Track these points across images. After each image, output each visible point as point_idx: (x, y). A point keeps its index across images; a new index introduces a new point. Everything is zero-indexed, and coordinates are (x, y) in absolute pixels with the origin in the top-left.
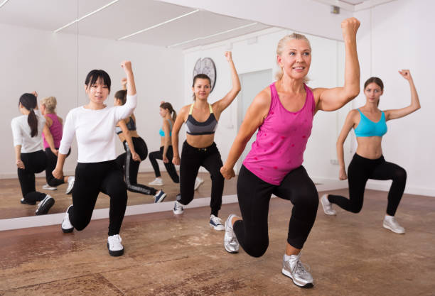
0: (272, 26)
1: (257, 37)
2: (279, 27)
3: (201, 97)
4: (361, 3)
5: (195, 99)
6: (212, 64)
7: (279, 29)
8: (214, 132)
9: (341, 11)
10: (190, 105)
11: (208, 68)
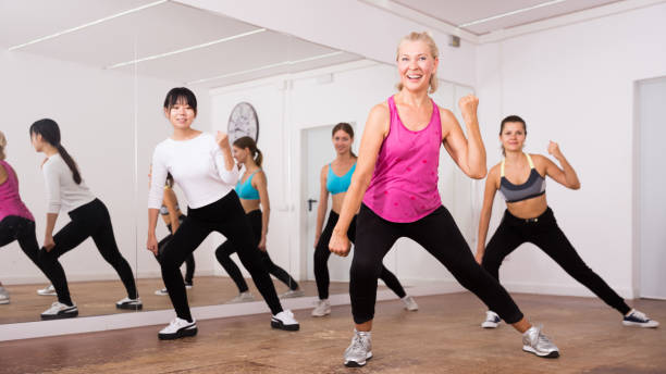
0: (364, 58)
1: (332, 75)
2: (374, 60)
3: (512, 147)
4: (488, 33)
5: (504, 153)
6: (252, 113)
7: (374, 63)
8: (544, 192)
9: (462, 42)
10: (499, 165)
11: (245, 119)
